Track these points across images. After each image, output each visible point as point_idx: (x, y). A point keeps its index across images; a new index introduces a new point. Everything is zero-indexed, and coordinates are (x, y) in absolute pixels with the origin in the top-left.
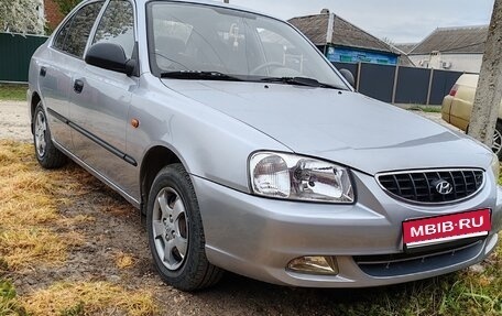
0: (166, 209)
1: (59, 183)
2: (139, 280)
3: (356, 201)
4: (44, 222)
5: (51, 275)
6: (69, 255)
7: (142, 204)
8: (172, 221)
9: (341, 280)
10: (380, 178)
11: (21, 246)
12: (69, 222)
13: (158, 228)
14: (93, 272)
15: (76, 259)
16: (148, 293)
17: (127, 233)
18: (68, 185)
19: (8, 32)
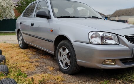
0: (63, 53)
1: (27, 52)
2: (56, 73)
3: (119, 44)
4: (26, 61)
5: (32, 73)
6: (36, 68)
7: (54, 53)
8: (65, 56)
9: (117, 66)
10: (125, 37)
11: (22, 67)
12: (33, 60)
13: (60, 58)
14: (44, 72)
15: (38, 69)
16: (60, 76)
17: (49, 62)
18: (30, 52)
19: (5, 19)
